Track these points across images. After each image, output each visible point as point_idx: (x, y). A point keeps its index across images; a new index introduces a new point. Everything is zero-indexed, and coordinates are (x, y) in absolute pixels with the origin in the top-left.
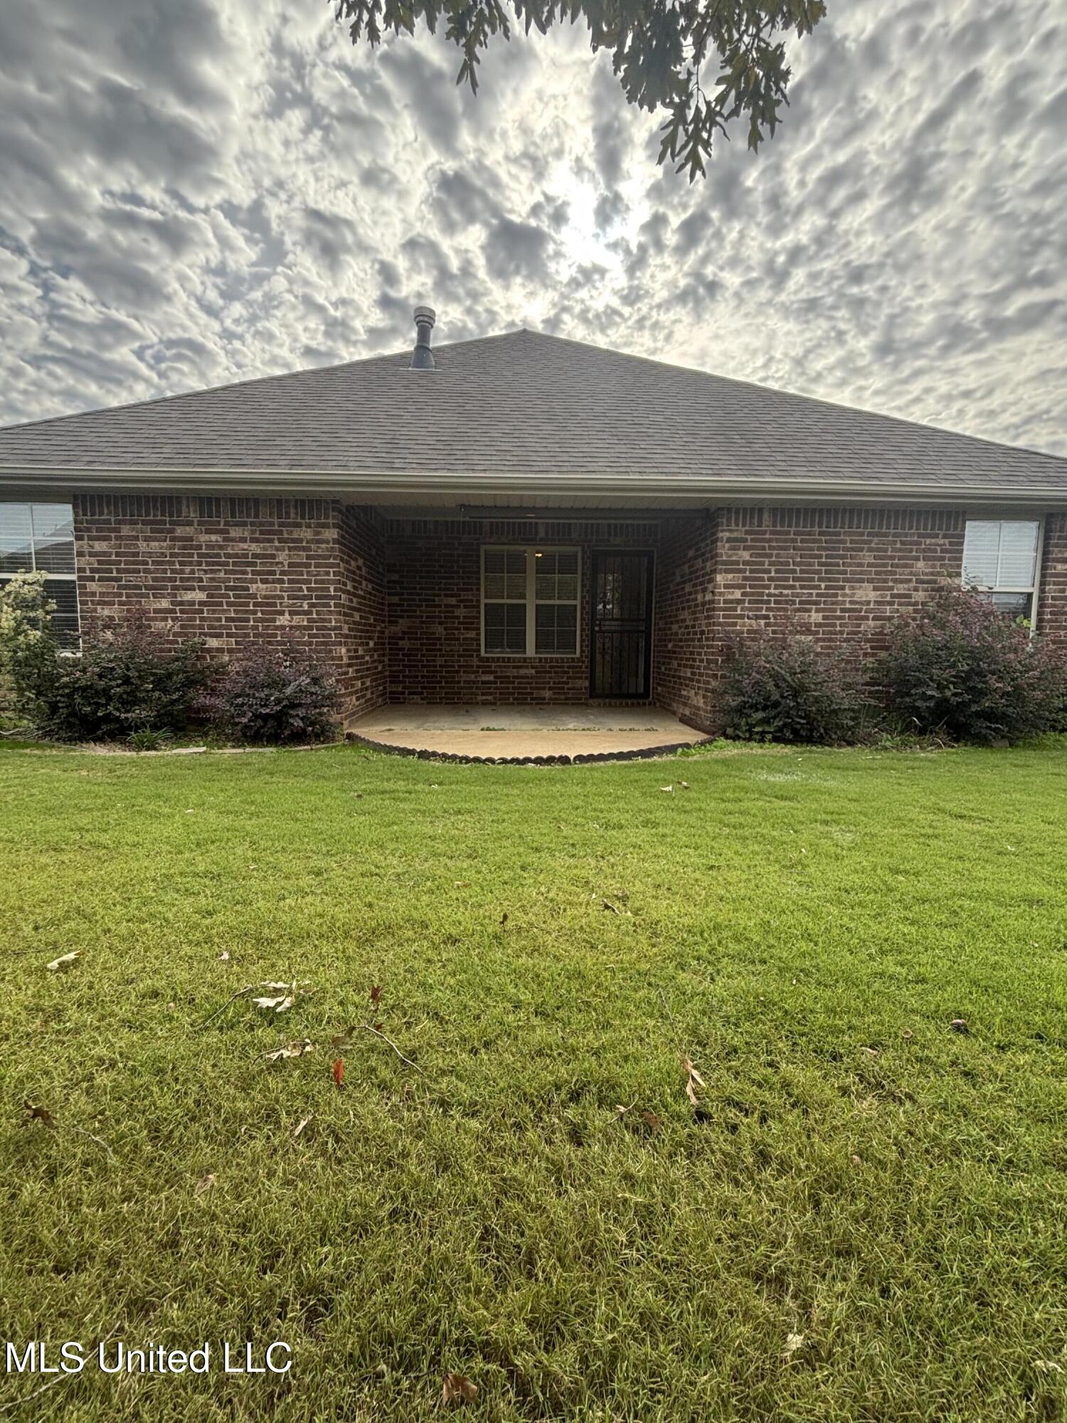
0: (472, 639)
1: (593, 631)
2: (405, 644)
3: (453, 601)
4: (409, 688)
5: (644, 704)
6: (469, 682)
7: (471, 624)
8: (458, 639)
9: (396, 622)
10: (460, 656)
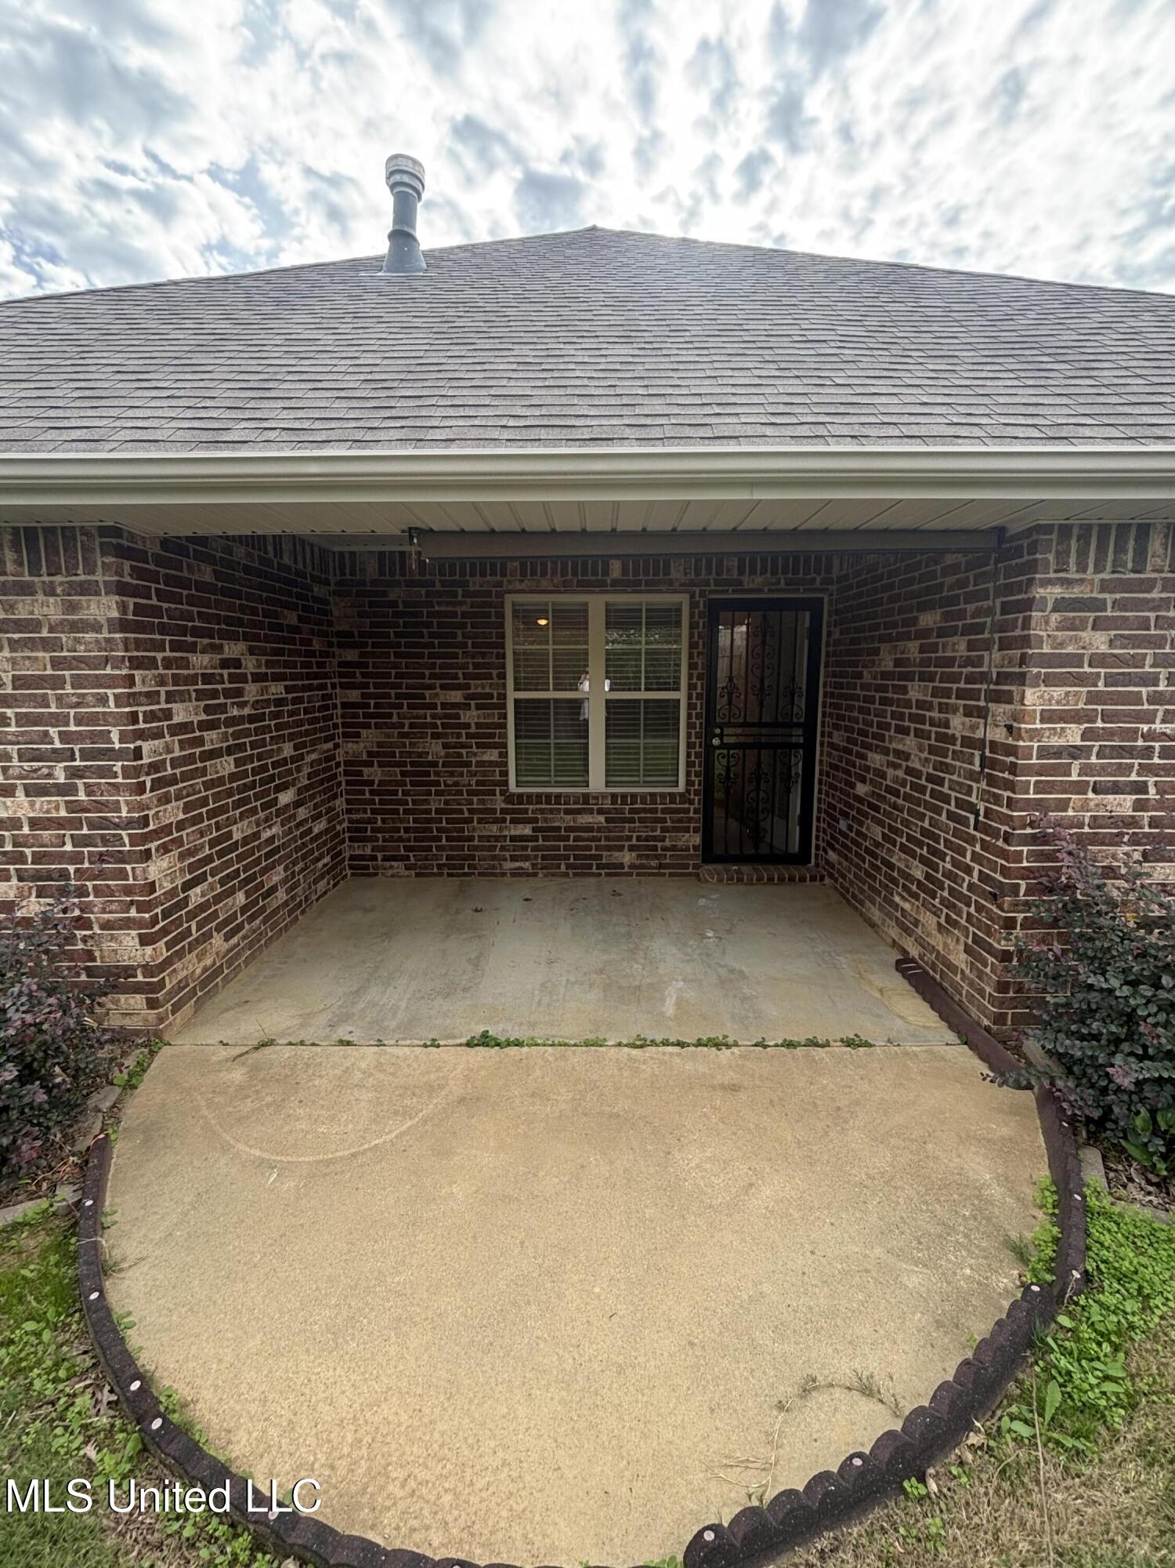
0: (491, 763)
1: (709, 748)
2: (374, 773)
3: (456, 696)
4: (383, 849)
5: (803, 879)
6: (488, 838)
7: (491, 736)
8: (468, 764)
9: (358, 735)
10: (471, 793)
